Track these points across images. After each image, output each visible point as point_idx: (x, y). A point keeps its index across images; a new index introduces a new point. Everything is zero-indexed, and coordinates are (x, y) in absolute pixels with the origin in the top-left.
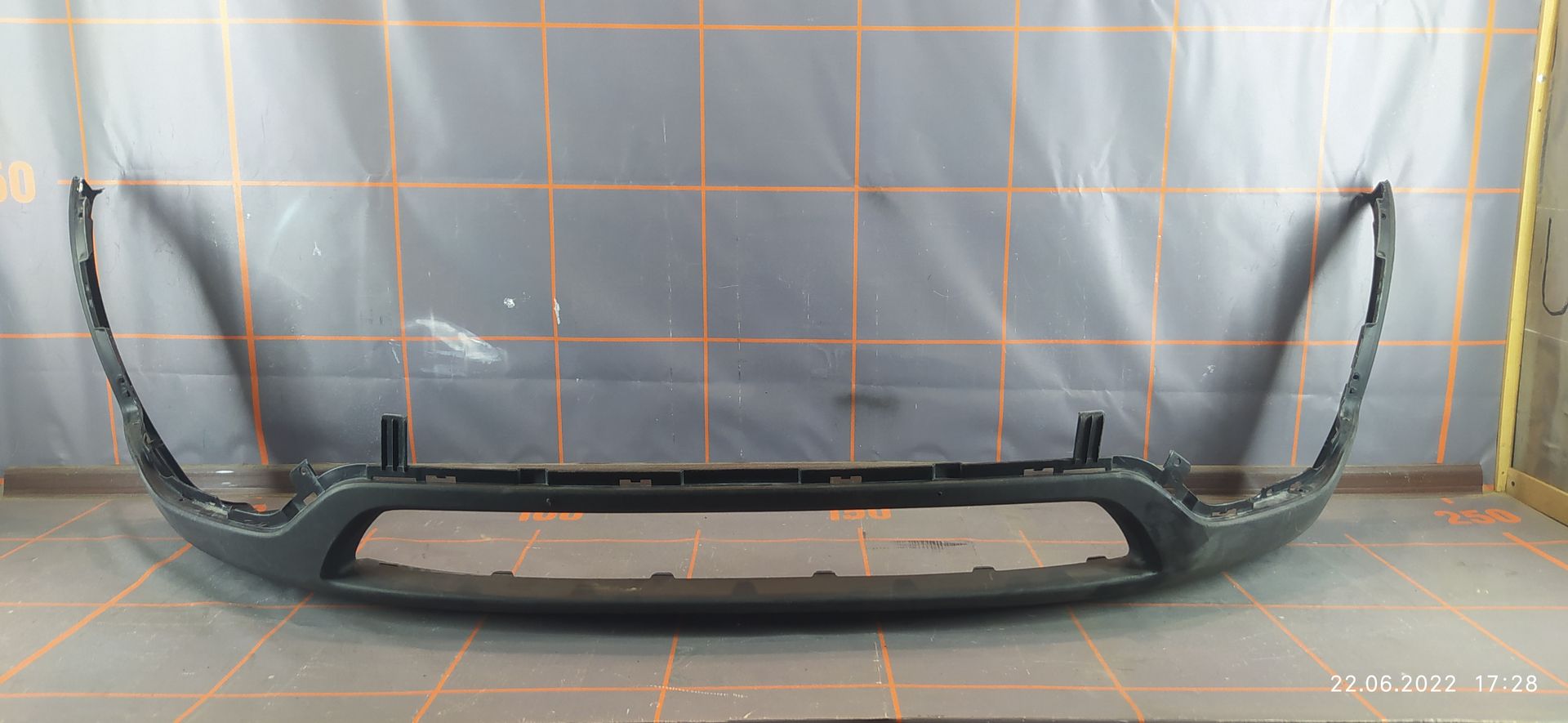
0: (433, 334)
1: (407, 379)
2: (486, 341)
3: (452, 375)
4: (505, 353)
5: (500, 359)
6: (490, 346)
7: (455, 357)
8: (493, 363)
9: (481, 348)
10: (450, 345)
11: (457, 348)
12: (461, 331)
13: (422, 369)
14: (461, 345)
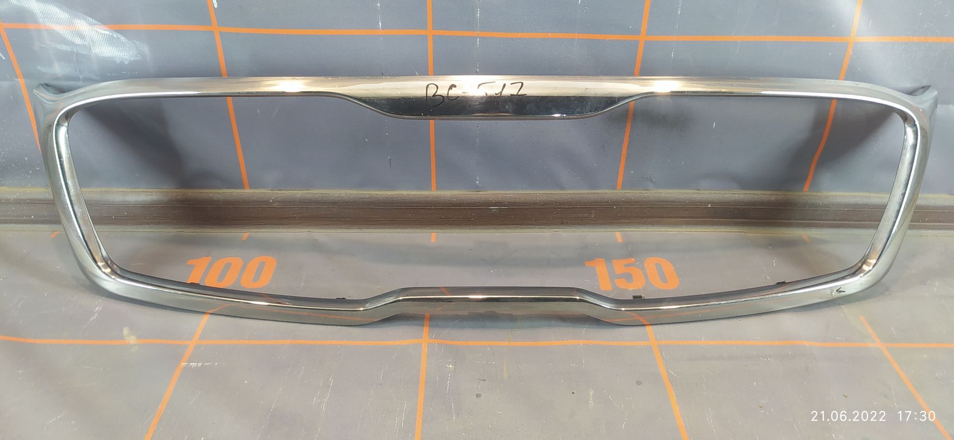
0: (41, 20)
1: (21, 81)
2: (117, 31)
3: (81, 77)
4: (146, 49)
5: (139, 58)
6: (122, 38)
7: (77, 53)
8: (131, 62)
9: (110, 41)
10: (69, 37)
11: (78, 41)
12: (79, 18)
13: (39, 68)
14: (82, 36)
